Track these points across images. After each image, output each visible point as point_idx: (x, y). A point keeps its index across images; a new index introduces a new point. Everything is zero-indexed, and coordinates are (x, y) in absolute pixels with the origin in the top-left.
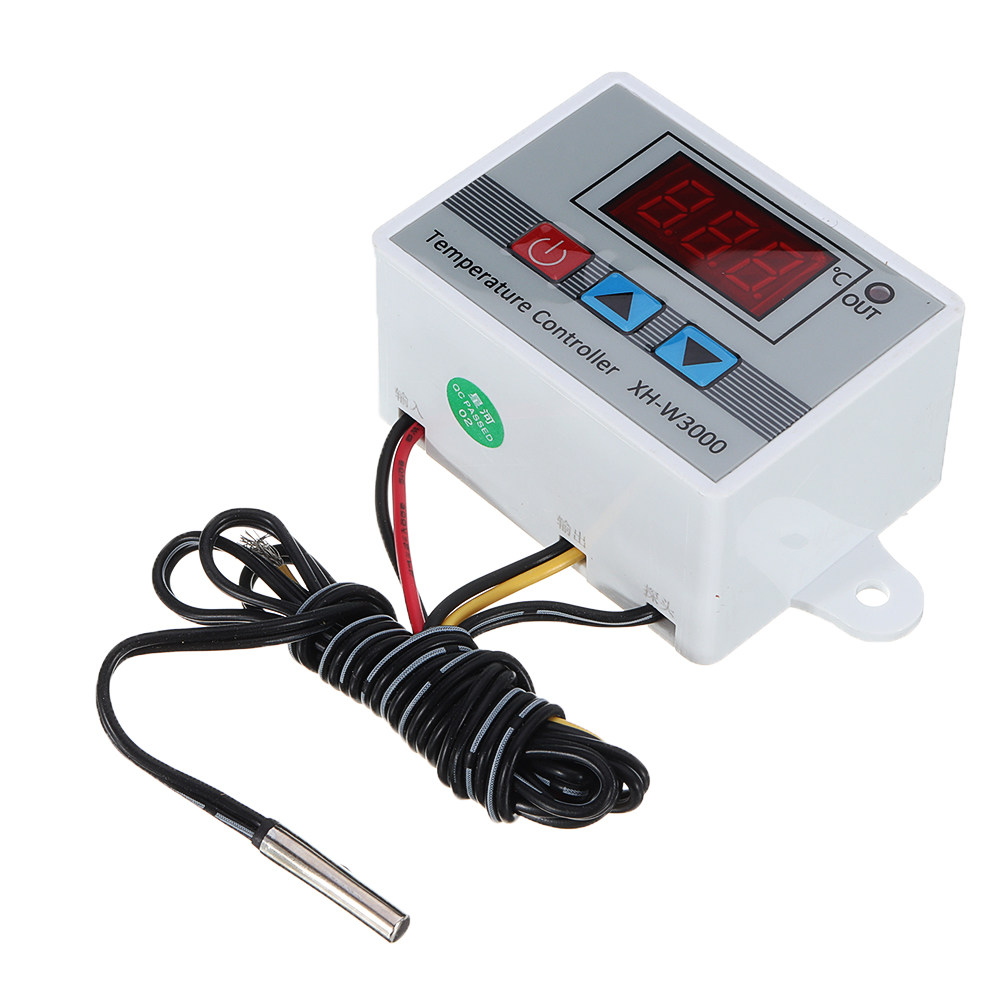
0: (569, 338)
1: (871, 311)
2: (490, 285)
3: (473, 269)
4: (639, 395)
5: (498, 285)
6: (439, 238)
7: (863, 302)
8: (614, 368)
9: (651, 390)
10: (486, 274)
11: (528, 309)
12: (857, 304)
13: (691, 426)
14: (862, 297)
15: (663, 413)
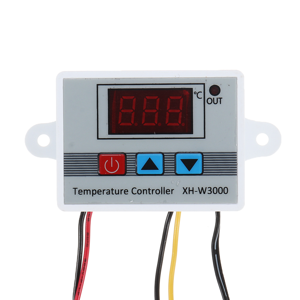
0: (149, 191)
1: (219, 100)
2: (109, 193)
3: (98, 192)
4: (188, 193)
5: (111, 191)
6: (77, 191)
7: (214, 98)
8: (172, 190)
9: (189, 188)
10: (104, 190)
11: (128, 191)
12: (213, 101)
13: (212, 190)
14: (212, 97)
15: (200, 193)
